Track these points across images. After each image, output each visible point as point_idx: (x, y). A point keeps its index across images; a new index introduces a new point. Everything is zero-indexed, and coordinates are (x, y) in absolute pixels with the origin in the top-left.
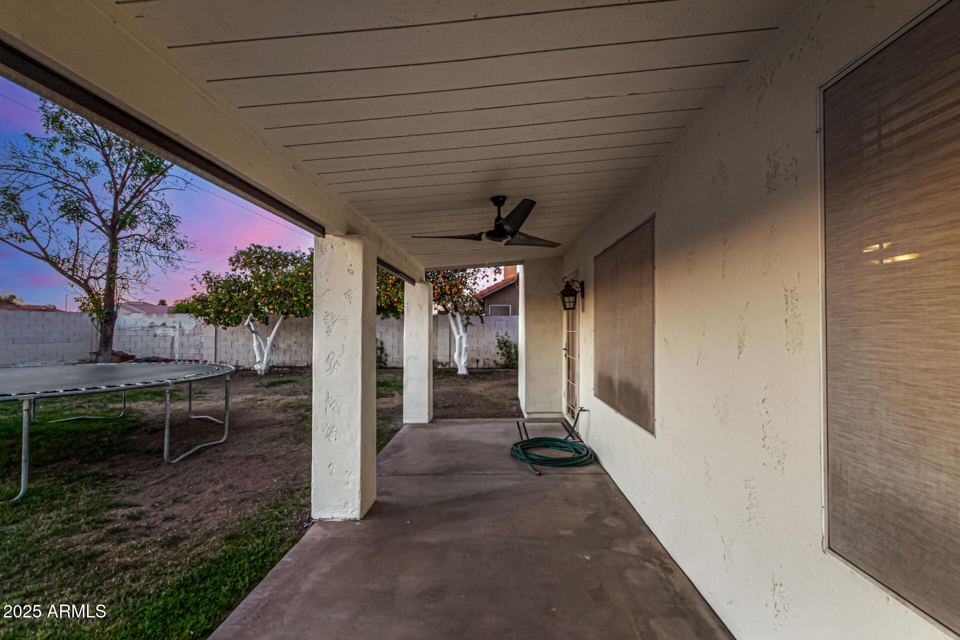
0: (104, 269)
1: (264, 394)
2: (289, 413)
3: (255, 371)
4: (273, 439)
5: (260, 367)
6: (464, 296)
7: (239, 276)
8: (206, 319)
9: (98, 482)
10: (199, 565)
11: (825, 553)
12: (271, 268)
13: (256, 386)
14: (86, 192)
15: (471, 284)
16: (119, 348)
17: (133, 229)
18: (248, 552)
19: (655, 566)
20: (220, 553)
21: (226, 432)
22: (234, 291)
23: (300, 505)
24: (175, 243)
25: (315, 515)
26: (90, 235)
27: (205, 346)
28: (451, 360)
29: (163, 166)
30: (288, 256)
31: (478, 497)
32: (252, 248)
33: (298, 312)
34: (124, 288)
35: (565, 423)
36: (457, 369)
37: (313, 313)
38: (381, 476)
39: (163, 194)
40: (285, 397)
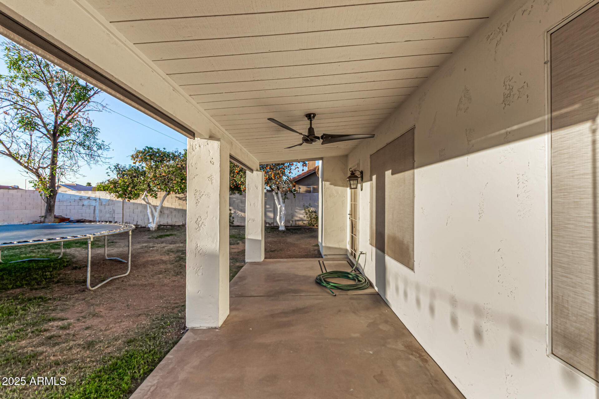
0: (49, 162)
1: (154, 243)
2: (171, 255)
3: (149, 228)
4: (161, 273)
5: (153, 226)
6: (283, 180)
7: (138, 167)
8: (117, 195)
9: (41, 303)
10: (109, 361)
11: (548, 356)
12: (159, 162)
13: (149, 238)
14: (36, 111)
15: (288, 173)
16: (59, 213)
17: (68, 136)
18: (143, 351)
19: (416, 358)
20: (123, 352)
21: (129, 269)
22: (135, 177)
23: (178, 318)
24: (96, 146)
25: (189, 325)
26: (39, 140)
27: (116, 212)
28: (275, 221)
29: (87, 95)
30: (170, 154)
31: (296, 311)
32: (147, 149)
33: (177, 191)
34: (62, 174)
35: (349, 261)
36: (278, 227)
37: (186, 191)
38: (232, 297)
39: (88, 114)
40: (168, 245)
